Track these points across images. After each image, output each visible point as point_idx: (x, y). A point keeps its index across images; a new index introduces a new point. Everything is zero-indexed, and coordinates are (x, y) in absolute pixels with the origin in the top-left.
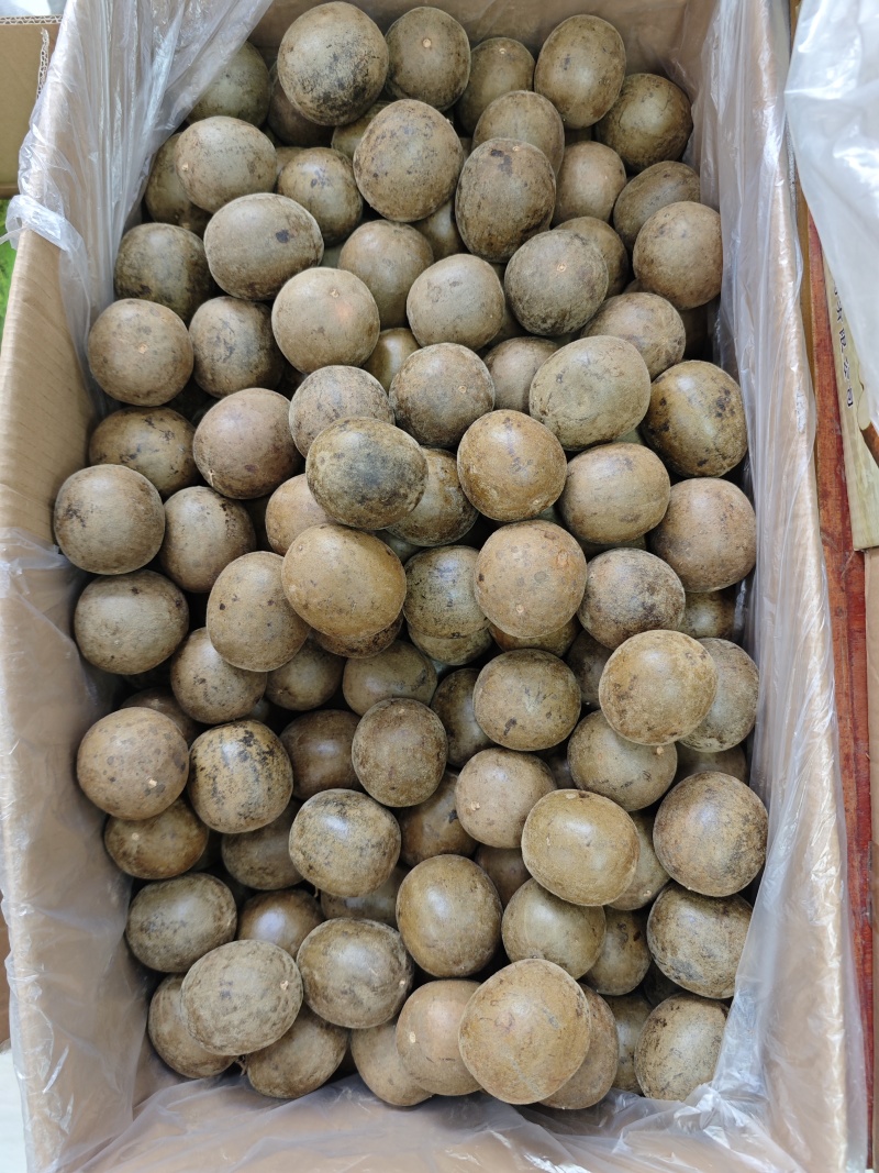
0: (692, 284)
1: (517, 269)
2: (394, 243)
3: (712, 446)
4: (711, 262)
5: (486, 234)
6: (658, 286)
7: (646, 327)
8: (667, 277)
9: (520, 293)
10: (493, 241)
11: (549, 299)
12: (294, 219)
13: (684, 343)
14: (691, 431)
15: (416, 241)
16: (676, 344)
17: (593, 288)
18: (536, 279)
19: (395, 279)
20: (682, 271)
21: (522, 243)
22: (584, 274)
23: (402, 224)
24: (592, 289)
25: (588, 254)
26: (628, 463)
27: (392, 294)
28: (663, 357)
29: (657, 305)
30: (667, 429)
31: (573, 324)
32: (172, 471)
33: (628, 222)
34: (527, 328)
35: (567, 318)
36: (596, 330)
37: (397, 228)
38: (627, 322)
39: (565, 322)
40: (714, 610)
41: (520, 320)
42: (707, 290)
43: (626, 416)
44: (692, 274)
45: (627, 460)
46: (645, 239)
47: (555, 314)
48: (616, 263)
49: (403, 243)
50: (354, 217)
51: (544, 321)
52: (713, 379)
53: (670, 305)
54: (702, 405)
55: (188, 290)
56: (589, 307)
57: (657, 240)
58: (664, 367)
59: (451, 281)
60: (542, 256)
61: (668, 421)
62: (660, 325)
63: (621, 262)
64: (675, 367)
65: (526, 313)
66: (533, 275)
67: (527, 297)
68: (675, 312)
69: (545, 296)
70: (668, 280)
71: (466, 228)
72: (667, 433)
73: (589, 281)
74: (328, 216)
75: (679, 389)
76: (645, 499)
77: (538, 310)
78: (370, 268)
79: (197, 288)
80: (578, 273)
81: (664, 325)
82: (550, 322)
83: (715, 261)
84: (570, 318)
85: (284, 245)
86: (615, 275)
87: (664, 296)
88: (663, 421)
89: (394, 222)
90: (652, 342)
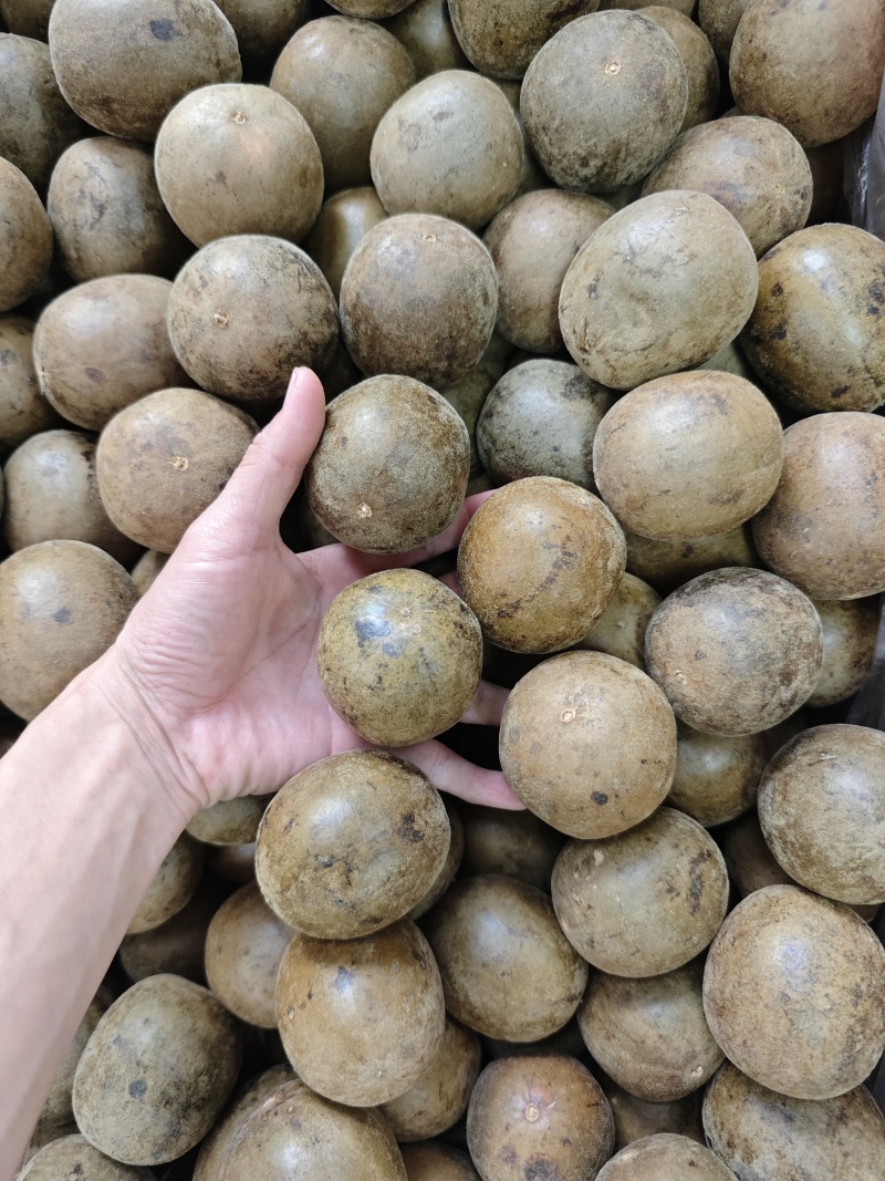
0: (829, 97)
1: (539, 78)
2: (347, 48)
3: (859, 363)
4: (866, 54)
5: (491, 24)
6: (770, 102)
7: (749, 169)
8: (788, 83)
9: (544, 118)
10: (502, 37)
11: (592, 121)
12: (188, 8)
13: (810, 197)
14: (824, 338)
15: (384, 46)
16: (797, 197)
17: (664, 102)
18: (570, 89)
19: (350, 104)
20: (814, 71)
21: (549, 34)
22: (650, 77)
23: (364, 20)
24: (664, 106)
25: (657, 45)
26: (720, 403)
27: (348, 130)
28: (777, 218)
29: (767, 132)
30: (782, 335)
31: (631, 168)
32: (13, 412)
33: (722, 10)
34: (558, 179)
35: (622, 155)
36: (667, 177)
37: (356, 25)
38: (719, 161)
39: (620, 163)
40: (846, 625)
41: (545, 166)
42: (852, 108)
43: (718, 322)
44: (831, 77)
45: (716, 397)
46: (753, 21)
47: (602, 150)
48: (700, 78)
49: (362, 48)
50: (292, 13)
51: (585, 163)
52: (863, 251)
53: (789, 134)
54: (845, 294)
55: (44, 136)
56: (658, 137)
57: (777, 17)
58: (778, 236)
59: (435, 113)
60: (579, 50)
61: (785, 322)
62: (772, 165)
63: (709, 76)
64: (797, 234)
65: (555, 151)
66: (565, 83)
67: (556, 123)
68: (798, 146)
69: (586, 119)
70: (790, 89)
71: (461, 18)
72: (782, 342)
73: (659, 91)
74: (250, 10)
75: (806, 268)
76: (751, 464)
77: (575, 146)
78: (311, 89)
79: (59, 133)
80: (639, 76)
81: (780, 163)
82: (595, 163)
83: (871, 54)
84: (627, 155)
85: (162, 43)
86: (700, 99)
87: (780, 120)
88: (775, 322)
89: (351, 17)
90: (759, 193)
